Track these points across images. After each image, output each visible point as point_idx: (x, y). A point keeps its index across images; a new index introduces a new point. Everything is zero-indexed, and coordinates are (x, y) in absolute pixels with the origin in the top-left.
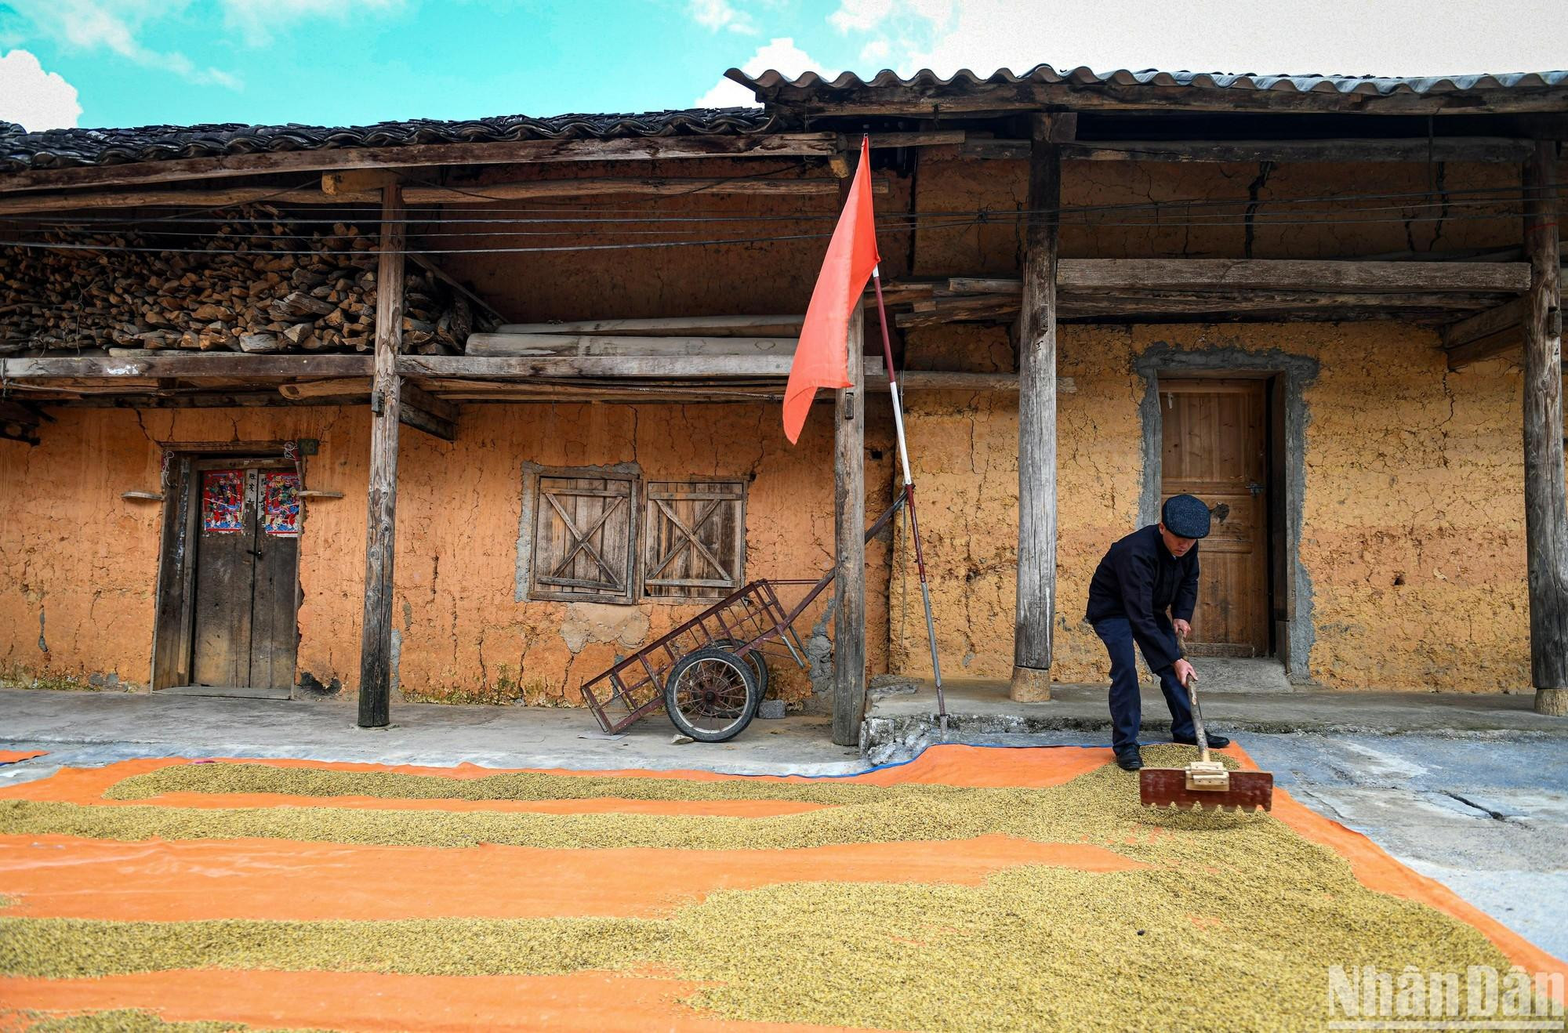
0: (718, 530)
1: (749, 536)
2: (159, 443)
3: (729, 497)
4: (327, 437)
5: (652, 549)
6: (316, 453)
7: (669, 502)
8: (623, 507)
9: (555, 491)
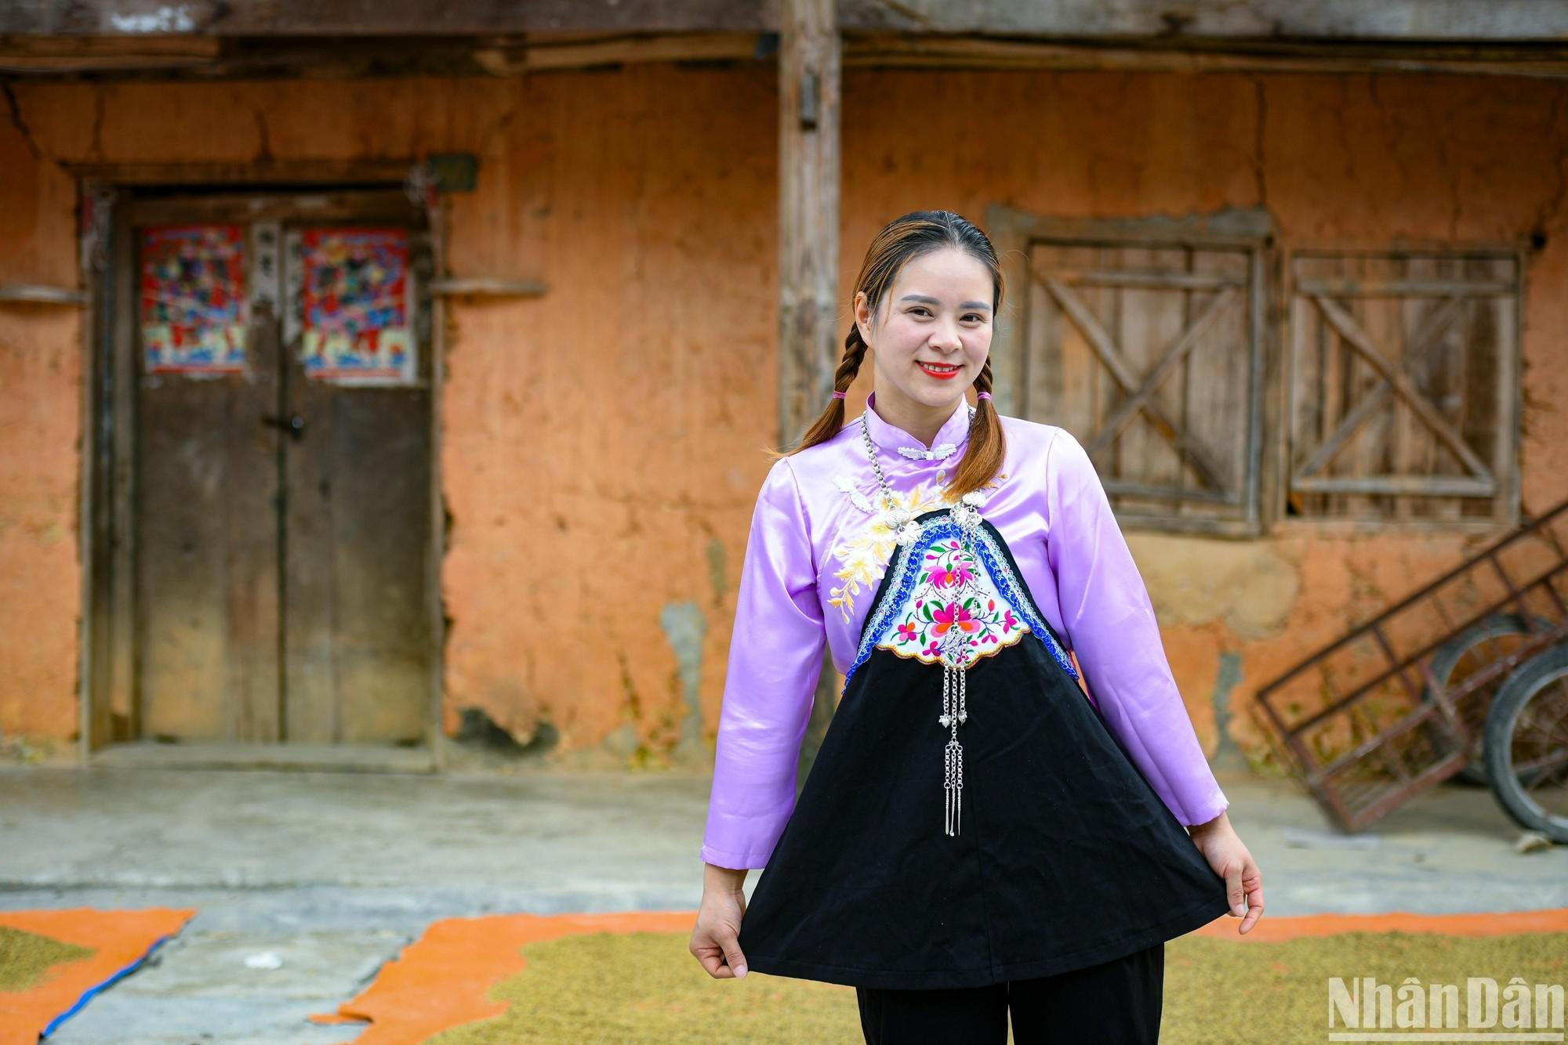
0: (1458, 365)
1: (1532, 378)
2: (63, 164)
3: (1485, 287)
4: (498, 146)
5: (1304, 408)
6: (470, 186)
7: (1344, 301)
8: (1236, 314)
9: (1070, 274)
